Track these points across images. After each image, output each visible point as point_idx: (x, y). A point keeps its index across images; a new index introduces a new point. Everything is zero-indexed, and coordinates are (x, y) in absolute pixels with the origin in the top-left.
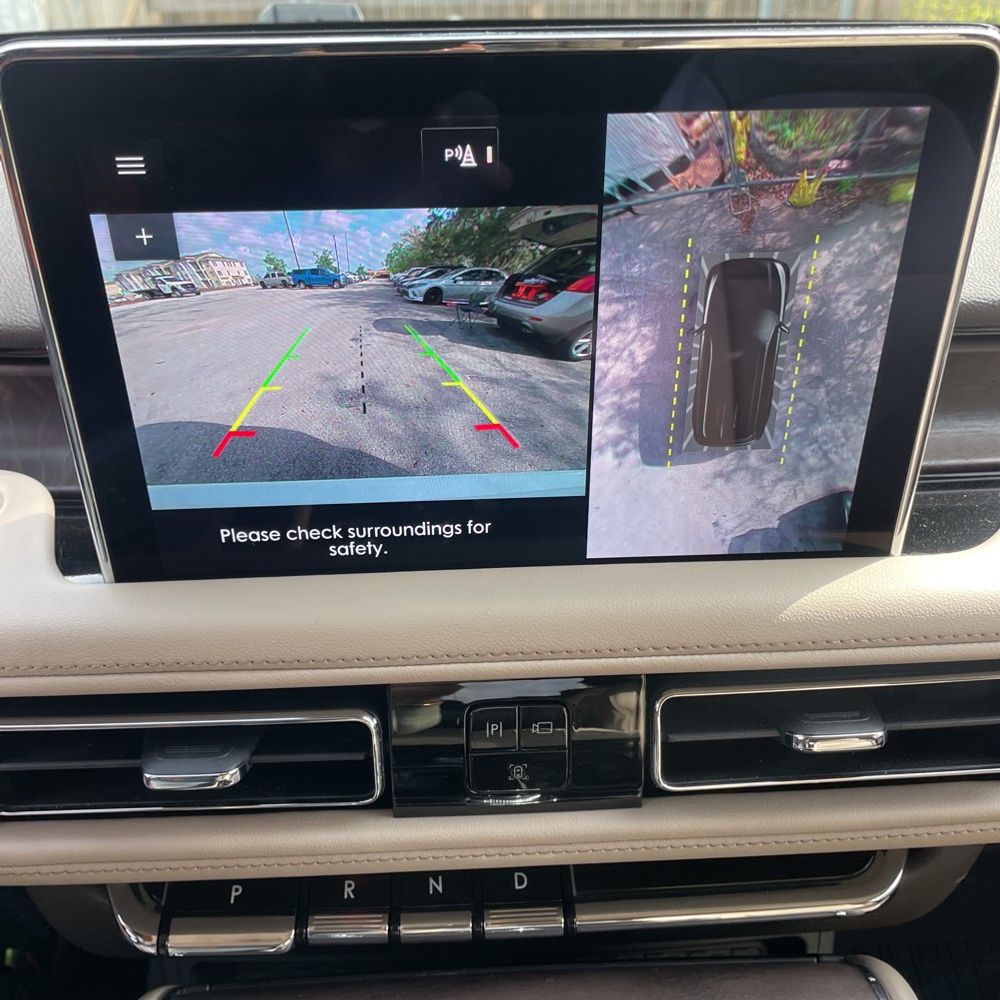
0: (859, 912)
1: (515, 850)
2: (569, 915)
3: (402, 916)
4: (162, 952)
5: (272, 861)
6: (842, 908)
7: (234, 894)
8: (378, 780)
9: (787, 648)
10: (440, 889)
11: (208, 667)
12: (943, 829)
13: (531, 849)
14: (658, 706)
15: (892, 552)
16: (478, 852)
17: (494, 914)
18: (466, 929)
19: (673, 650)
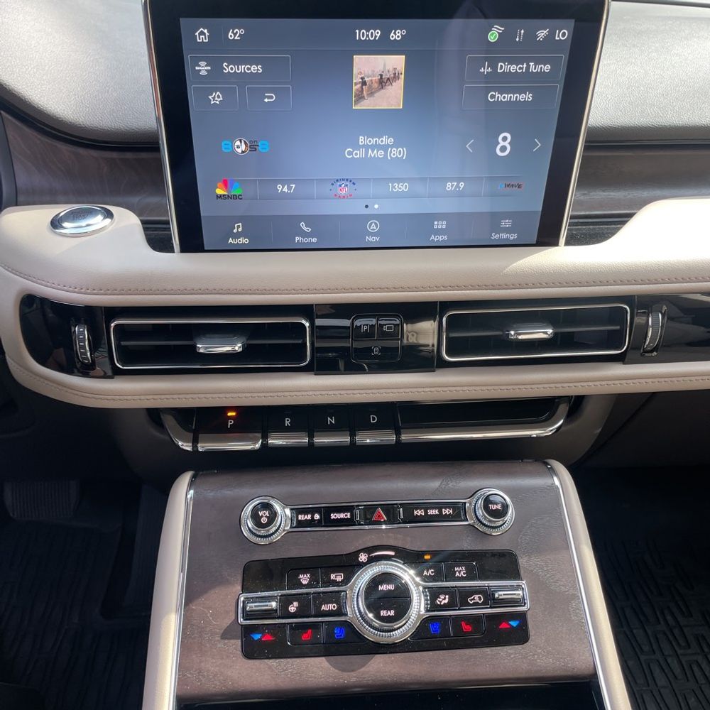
0: (542, 435)
1: (373, 391)
2: (398, 434)
3: (315, 434)
4: (195, 449)
5: (255, 395)
6: (534, 433)
7: (229, 424)
8: (308, 353)
9: (507, 287)
10: (333, 422)
11: (229, 292)
12: (582, 384)
13: (381, 391)
14: (444, 319)
15: (560, 244)
16: (355, 392)
17: (360, 433)
18: (347, 439)
19: (452, 288)
